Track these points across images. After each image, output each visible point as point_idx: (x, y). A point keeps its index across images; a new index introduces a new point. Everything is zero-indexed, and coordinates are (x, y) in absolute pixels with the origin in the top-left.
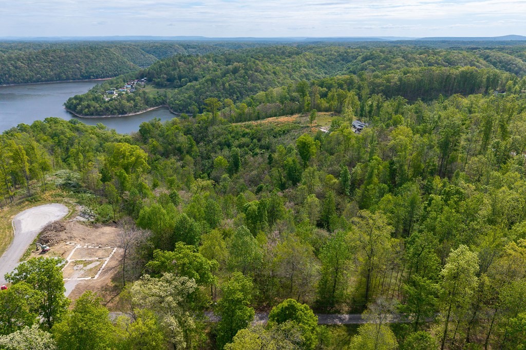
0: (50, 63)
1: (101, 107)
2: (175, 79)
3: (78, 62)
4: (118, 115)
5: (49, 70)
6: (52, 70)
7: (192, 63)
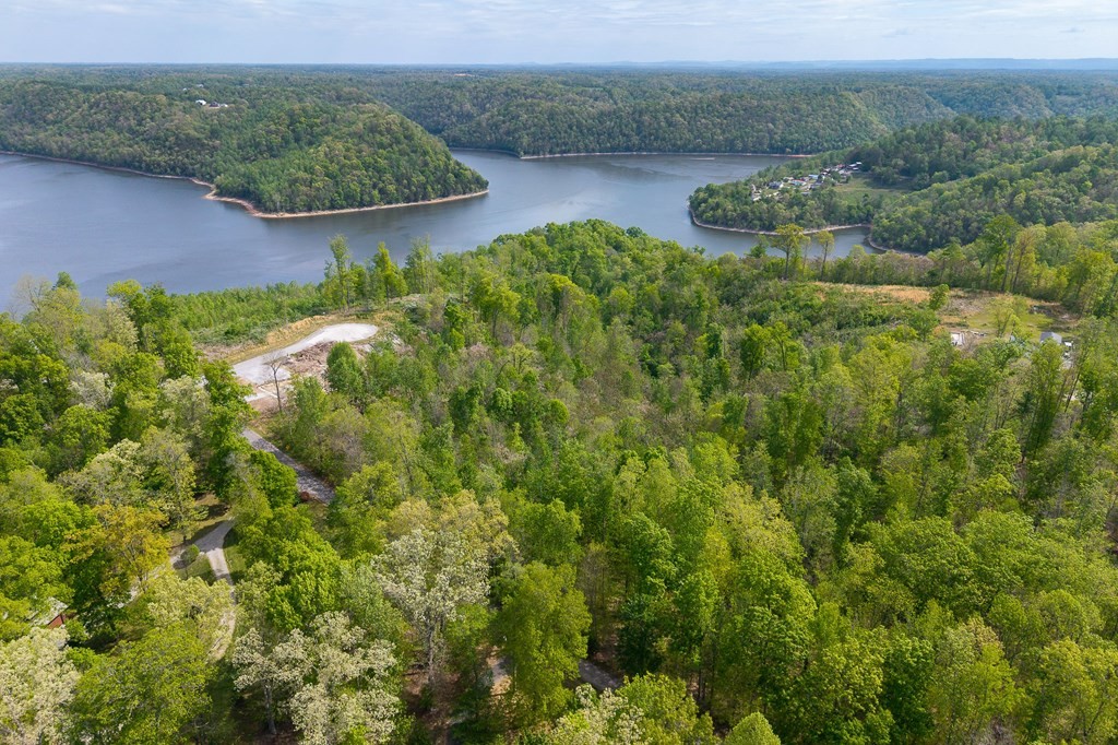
0: (725, 119)
1: (735, 210)
2: (921, 170)
3: (773, 121)
4: (760, 230)
5: (719, 131)
6: (723, 132)
7: (977, 139)
